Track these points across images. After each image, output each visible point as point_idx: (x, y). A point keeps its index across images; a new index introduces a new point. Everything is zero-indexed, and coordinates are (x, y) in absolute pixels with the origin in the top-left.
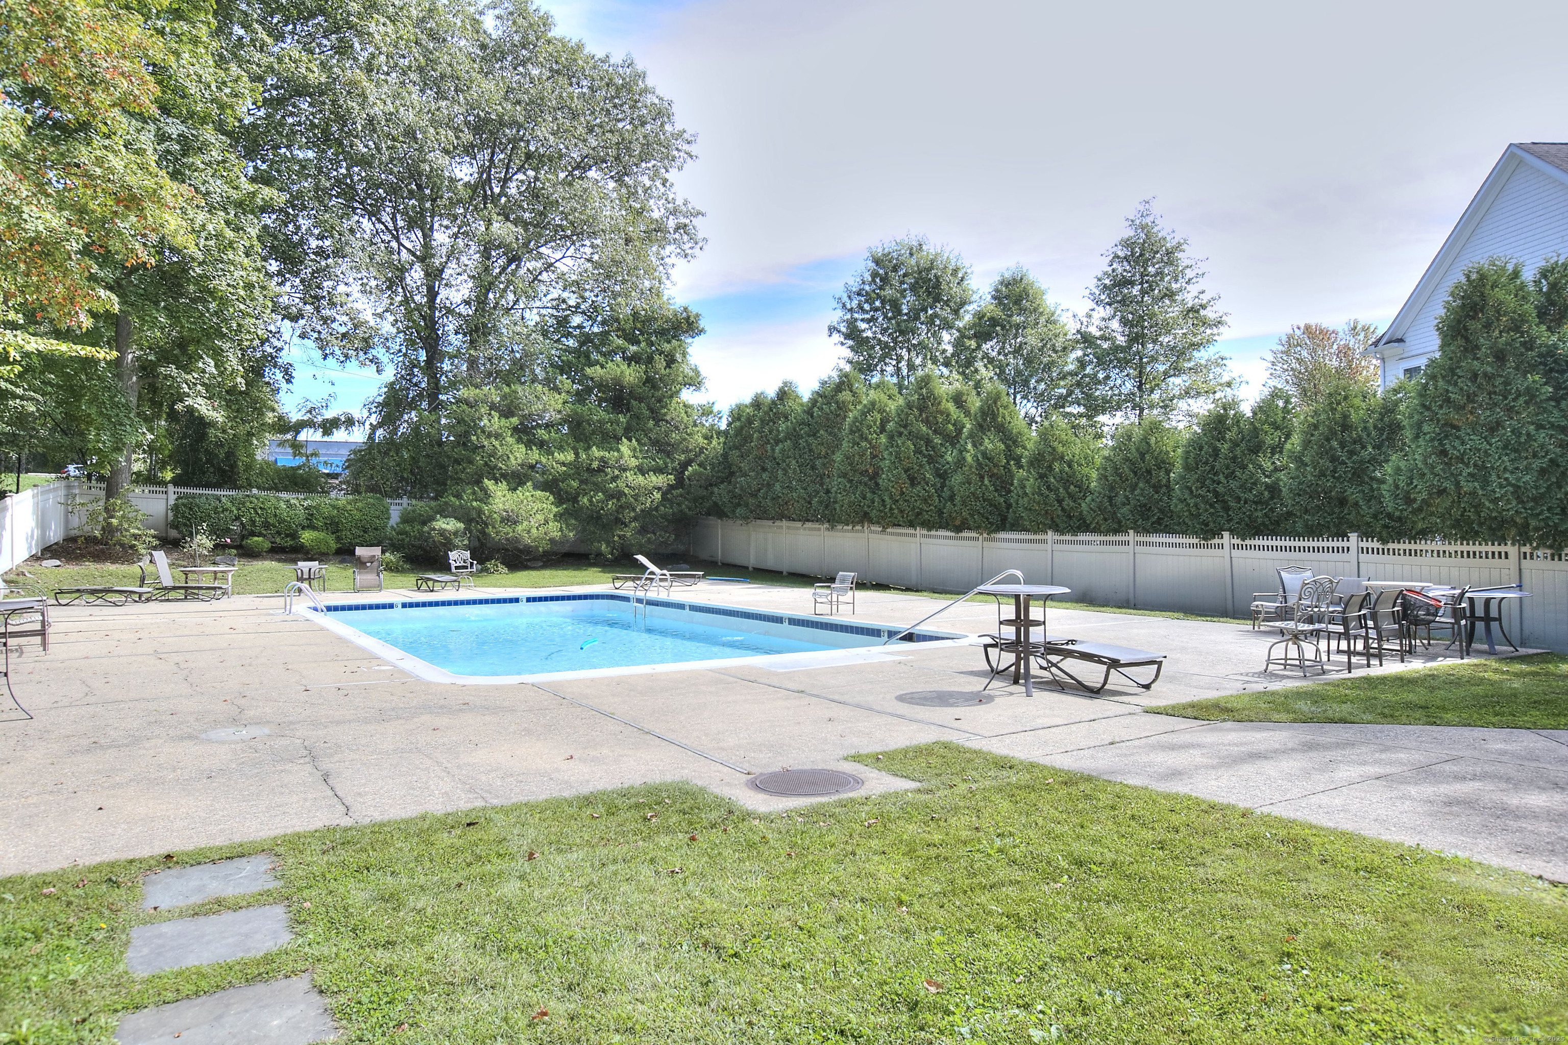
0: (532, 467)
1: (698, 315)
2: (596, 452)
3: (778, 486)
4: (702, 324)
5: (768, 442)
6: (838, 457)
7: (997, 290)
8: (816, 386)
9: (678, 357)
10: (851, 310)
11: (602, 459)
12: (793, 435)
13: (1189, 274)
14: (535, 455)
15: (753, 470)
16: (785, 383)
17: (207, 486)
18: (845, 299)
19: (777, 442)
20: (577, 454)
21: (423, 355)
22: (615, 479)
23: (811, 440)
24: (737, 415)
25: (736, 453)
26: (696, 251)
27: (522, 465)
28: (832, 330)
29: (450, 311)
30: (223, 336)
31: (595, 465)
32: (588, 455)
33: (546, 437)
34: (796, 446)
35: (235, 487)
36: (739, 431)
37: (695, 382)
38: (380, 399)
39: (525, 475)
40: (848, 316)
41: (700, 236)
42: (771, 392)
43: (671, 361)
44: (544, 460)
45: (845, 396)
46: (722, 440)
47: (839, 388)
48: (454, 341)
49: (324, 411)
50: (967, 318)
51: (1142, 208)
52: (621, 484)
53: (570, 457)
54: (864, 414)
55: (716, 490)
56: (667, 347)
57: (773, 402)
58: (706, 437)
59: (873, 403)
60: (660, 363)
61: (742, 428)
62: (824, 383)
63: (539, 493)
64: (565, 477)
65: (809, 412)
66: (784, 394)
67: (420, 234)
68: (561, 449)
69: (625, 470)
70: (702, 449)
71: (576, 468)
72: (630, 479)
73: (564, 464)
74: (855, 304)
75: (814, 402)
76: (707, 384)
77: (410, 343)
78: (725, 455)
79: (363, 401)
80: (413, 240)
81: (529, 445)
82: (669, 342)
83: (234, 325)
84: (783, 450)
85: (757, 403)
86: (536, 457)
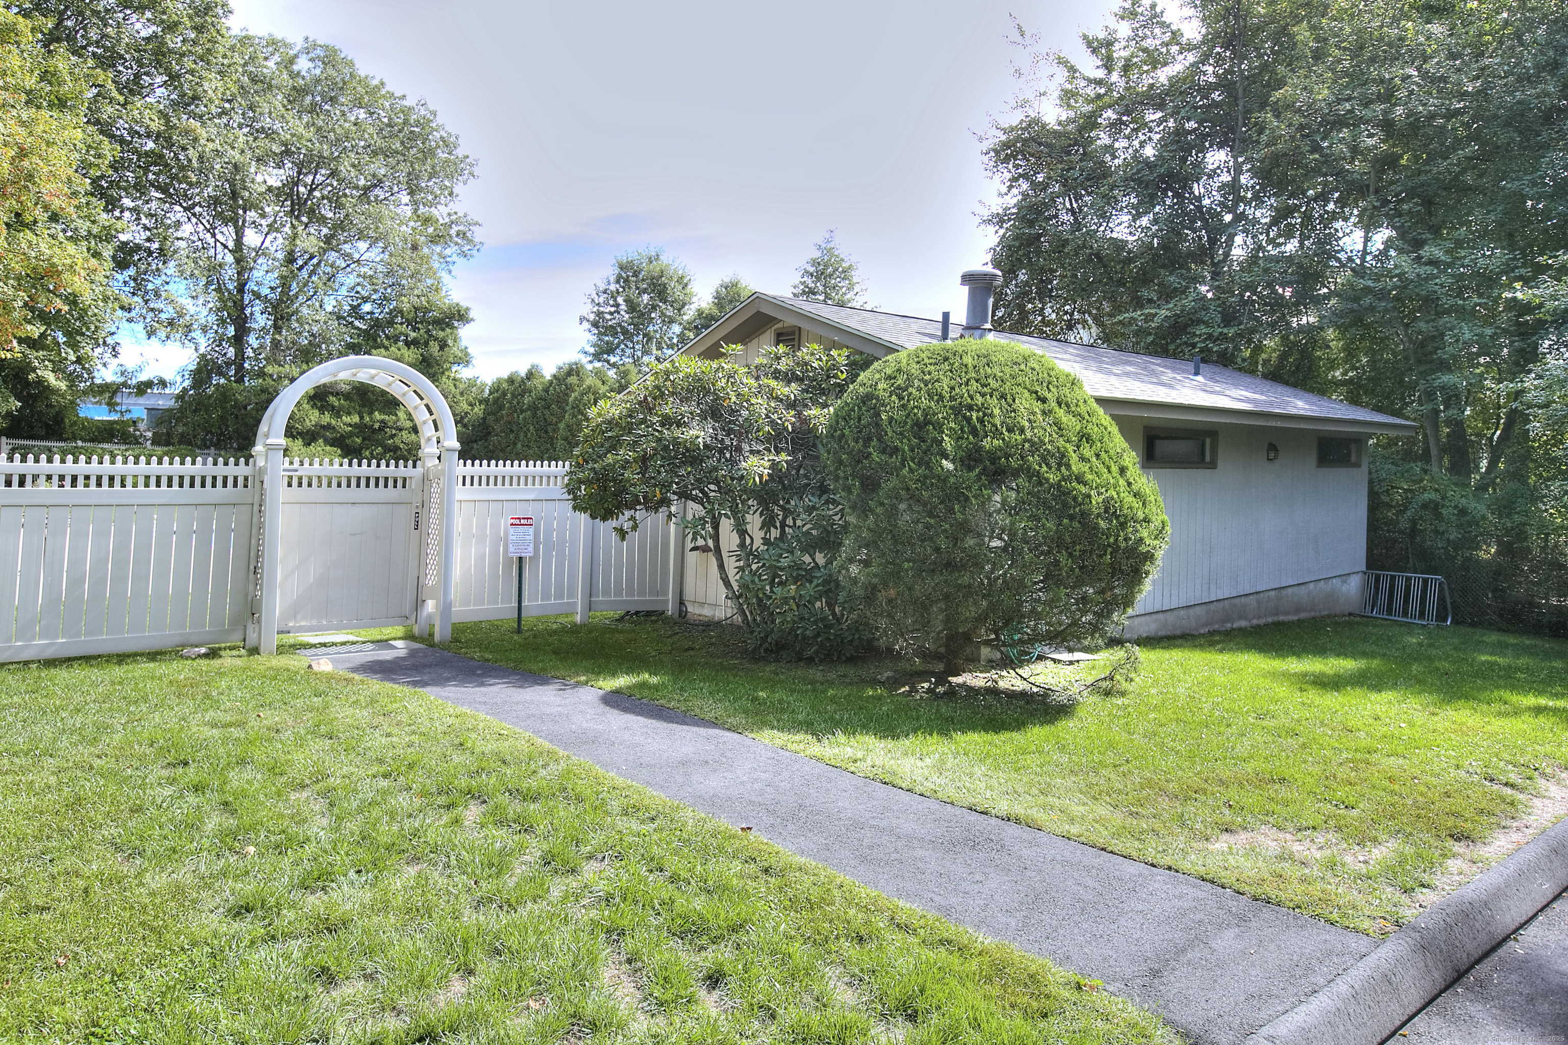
0: (323, 427)
1: (468, 309)
2: (377, 415)
3: (519, 446)
4: (472, 315)
5: (515, 411)
6: (562, 426)
7: (717, 292)
8: (554, 371)
9: (450, 342)
10: (598, 304)
11: (382, 421)
12: (533, 408)
13: (857, 288)
14: (326, 419)
15: (503, 432)
16: (533, 366)
17: (42, 438)
18: (594, 296)
19: (522, 411)
20: (362, 418)
21: (231, 331)
22: (393, 436)
23: (546, 412)
24: (496, 388)
25: (492, 418)
26: (474, 252)
27: (316, 426)
28: (582, 319)
29: (257, 296)
30: (83, 334)
31: (377, 426)
32: (371, 419)
33: (336, 404)
34: (534, 415)
35: (61, 439)
36: (496, 400)
37: (464, 359)
38: (193, 368)
39: (318, 433)
40: (595, 309)
41: (476, 240)
42: (523, 373)
43: (443, 346)
44: (333, 422)
45: (573, 380)
46: (483, 407)
47: (570, 373)
48: (260, 320)
49: (139, 375)
50: (689, 314)
51: (827, 236)
52: (397, 440)
53: (356, 419)
54: (582, 394)
55: (475, 446)
56: (441, 334)
57: (523, 380)
58: (471, 405)
59: (589, 388)
60: (434, 347)
61: (498, 398)
62: (560, 368)
63: (328, 448)
64: (351, 435)
65: (546, 390)
66: (530, 375)
67: (232, 229)
68: (349, 414)
69: (401, 430)
70: (466, 413)
71: (360, 428)
72: (405, 437)
73: (350, 425)
74: (601, 300)
75: (551, 382)
76: (474, 361)
77: (222, 322)
78: (484, 419)
79: (178, 369)
80: (227, 234)
81: (322, 410)
82: (443, 330)
83: (93, 328)
84: (525, 418)
85: (511, 380)
86: (328, 420)
